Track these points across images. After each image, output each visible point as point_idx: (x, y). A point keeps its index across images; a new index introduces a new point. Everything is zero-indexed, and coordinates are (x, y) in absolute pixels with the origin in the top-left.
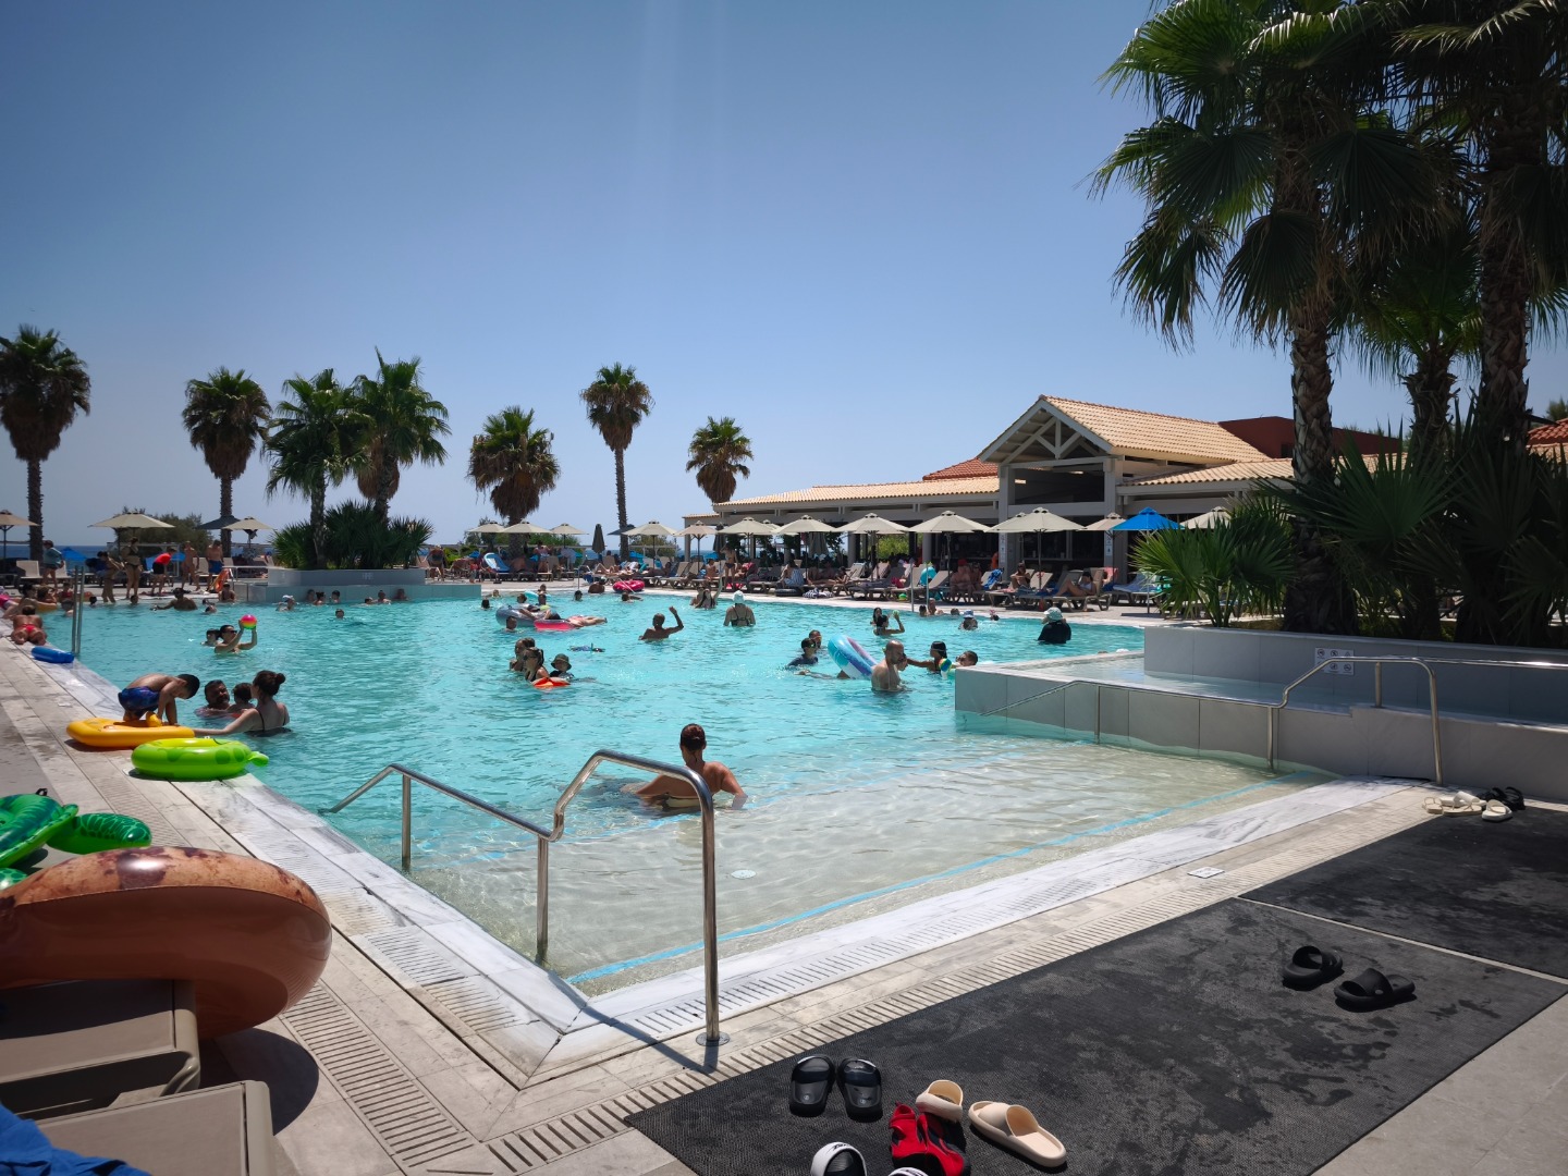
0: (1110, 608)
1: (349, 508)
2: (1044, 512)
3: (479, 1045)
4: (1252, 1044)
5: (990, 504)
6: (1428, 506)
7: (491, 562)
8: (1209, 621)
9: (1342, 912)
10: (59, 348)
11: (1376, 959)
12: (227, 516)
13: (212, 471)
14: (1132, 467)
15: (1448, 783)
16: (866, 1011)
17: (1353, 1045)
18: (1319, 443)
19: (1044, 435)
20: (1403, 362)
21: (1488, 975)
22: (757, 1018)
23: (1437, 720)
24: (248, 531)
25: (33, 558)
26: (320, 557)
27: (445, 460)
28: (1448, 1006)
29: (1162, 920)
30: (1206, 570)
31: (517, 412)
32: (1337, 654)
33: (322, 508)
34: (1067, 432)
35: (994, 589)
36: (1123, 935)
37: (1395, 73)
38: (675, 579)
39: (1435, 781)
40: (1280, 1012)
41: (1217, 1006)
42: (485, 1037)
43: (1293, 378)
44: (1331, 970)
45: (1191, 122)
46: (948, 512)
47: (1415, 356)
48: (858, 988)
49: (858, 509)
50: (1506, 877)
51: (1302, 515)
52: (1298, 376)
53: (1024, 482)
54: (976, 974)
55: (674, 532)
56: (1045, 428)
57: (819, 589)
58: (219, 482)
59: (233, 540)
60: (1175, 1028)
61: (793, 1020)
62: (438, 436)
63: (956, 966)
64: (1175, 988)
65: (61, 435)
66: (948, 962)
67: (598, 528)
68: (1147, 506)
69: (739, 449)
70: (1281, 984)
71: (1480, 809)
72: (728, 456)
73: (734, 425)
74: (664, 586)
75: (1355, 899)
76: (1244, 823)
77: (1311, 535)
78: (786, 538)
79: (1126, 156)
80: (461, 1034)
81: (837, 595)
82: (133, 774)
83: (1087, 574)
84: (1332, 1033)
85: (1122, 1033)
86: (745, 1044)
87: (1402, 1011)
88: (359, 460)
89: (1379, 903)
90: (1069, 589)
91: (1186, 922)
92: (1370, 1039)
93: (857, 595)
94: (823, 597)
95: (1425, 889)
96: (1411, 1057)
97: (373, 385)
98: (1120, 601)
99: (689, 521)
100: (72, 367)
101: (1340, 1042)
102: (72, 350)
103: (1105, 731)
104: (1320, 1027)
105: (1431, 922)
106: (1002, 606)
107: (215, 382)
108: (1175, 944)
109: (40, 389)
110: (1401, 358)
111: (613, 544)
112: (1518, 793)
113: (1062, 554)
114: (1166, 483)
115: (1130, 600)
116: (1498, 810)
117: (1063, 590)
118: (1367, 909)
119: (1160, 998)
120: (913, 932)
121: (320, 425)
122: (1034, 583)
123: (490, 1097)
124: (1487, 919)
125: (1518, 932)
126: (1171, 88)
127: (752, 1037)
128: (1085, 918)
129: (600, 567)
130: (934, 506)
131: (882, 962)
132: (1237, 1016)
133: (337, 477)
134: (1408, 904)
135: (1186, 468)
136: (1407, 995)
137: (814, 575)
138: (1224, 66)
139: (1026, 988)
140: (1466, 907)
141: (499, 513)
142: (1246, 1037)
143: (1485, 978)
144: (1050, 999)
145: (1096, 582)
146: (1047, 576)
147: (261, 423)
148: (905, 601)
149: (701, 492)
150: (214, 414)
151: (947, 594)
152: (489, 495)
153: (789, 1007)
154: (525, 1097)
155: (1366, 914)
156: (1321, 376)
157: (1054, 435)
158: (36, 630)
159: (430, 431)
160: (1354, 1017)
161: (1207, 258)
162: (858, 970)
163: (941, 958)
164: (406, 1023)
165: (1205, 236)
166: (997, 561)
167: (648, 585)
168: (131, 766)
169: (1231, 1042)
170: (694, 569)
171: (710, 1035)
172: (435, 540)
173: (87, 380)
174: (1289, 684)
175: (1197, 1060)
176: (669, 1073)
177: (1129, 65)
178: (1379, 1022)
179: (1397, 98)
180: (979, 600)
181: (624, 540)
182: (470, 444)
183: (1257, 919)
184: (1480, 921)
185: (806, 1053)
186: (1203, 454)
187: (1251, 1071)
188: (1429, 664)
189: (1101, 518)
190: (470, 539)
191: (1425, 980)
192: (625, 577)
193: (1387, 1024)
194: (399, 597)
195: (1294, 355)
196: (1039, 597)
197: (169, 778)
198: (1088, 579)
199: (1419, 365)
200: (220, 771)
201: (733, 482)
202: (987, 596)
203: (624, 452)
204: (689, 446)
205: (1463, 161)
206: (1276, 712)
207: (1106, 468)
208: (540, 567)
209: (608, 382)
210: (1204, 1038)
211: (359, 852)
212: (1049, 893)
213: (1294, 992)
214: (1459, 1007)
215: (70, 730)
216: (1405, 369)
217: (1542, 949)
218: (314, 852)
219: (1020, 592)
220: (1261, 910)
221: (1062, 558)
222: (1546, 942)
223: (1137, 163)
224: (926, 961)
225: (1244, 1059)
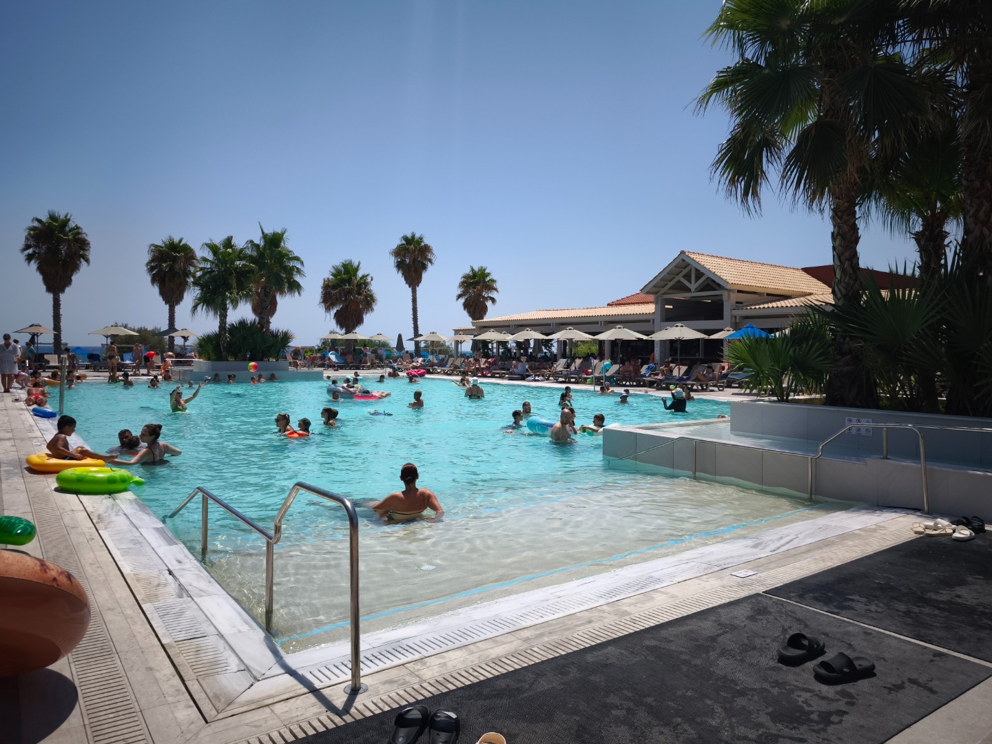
0: (725, 389)
1: (242, 323)
2: (682, 326)
3: (194, 687)
4: (743, 708)
5: (649, 321)
6: (924, 320)
7: (333, 357)
8: (775, 398)
9: (834, 606)
10: (72, 224)
11: (852, 643)
12: (172, 327)
13: (164, 300)
14: (742, 297)
15: (932, 513)
16: (471, 671)
17: (819, 712)
18: (850, 278)
19: (684, 276)
20: (913, 224)
21: (934, 658)
22: (393, 674)
23: (925, 469)
24: (183, 337)
25: (55, 354)
26: (224, 353)
27: (302, 292)
28: (899, 682)
29: (703, 609)
30: (773, 363)
31: (350, 263)
32: (861, 421)
33: (225, 323)
34: (699, 274)
35: (649, 376)
36: (671, 619)
37: (903, 26)
38: (446, 369)
39: (924, 510)
40: (770, 683)
41: (725, 677)
42: (201, 682)
43: (833, 234)
44: (815, 650)
45: (762, 63)
46: (619, 326)
47: (920, 219)
48: (472, 653)
49: (563, 324)
50: (962, 583)
51: (839, 327)
52: (836, 232)
53: (672, 307)
54: (558, 645)
55: (447, 338)
56: (685, 272)
57: (536, 376)
58: (167, 307)
59: (175, 343)
60: (689, 693)
61: (418, 676)
62: (297, 278)
63: (546, 639)
64: (698, 662)
65: (72, 278)
66: (541, 635)
67: (400, 336)
68: (749, 323)
69: (490, 286)
70: (777, 661)
71: (952, 531)
72: (483, 291)
73: (487, 271)
74: (438, 373)
75: (847, 597)
76: (781, 538)
77: (844, 339)
78: (518, 344)
79: (719, 86)
80: (185, 678)
81: (548, 379)
82: (57, 490)
83: (710, 367)
84: (806, 702)
85: (649, 696)
86: (377, 693)
87: (863, 685)
88: (248, 293)
89: (864, 600)
90: (697, 377)
91: (720, 610)
92: (833, 707)
93: (561, 379)
94: (538, 381)
95: (900, 590)
96: (861, 723)
97: (257, 246)
98: (733, 385)
99: (457, 332)
100: (80, 236)
101: (810, 709)
102: (79, 225)
103: (699, 471)
104: (798, 696)
105: (898, 615)
106: (654, 388)
107: (166, 245)
108: (708, 627)
109: (60, 250)
110: (911, 221)
111: (409, 346)
112: (981, 521)
113: (697, 354)
114: (764, 308)
115: (739, 383)
116: (964, 533)
117: (693, 378)
118: (853, 604)
119: (684, 668)
120: (525, 612)
121: (225, 271)
122: (675, 373)
123: (184, 728)
124: (942, 615)
125: (964, 626)
126: (750, 40)
127: (382, 689)
128: (648, 605)
129: (400, 361)
130: (611, 322)
131: (495, 634)
132: (737, 685)
133: (235, 304)
134: (885, 601)
135: (778, 298)
136: (869, 673)
137: (533, 366)
138: (785, 24)
139: (589, 658)
140: (928, 605)
141: (339, 327)
142: (741, 702)
143: (932, 661)
144: (604, 666)
145: (716, 373)
146: (684, 369)
147: (192, 269)
148: (591, 384)
149: (465, 313)
150: (164, 265)
151: (617, 380)
152: (333, 315)
153: (418, 666)
154: (208, 729)
155: (853, 608)
156: (852, 232)
157: (690, 277)
158: (41, 397)
159: (293, 274)
160: (825, 689)
161: (771, 153)
162: (477, 639)
163: (538, 632)
164: (151, 669)
165: (770, 138)
166: (653, 359)
167: (429, 372)
168: (56, 485)
169: (728, 706)
170: (458, 362)
171: (353, 686)
172: (294, 344)
173: (88, 244)
174: (823, 441)
175: (699, 720)
176: (315, 714)
177: (724, 26)
178: (844, 694)
179: (905, 42)
180: (640, 383)
181: (417, 344)
182: (321, 283)
183: (771, 610)
184: (936, 616)
185: (410, 704)
186: (790, 289)
187: (736, 731)
188: (919, 429)
189: (722, 330)
190: (323, 343)
191: (885, 661)
192: (414, 368)
193: (849, 695)
194: (272, 378)
195: (833, 218)
196: (678, 382)
197: (77, 493)
198: (710, 370)
199: (923, 225)
200: (109, 489)
201: (486, 307)
202: (644, 381)
203: (417, 288)
204: (458, 284)
205: (952, 85)
206: (814, 461)
207: (725, 298)
208: (363, 360)
209: (407, 244)
210: (709, 702)
211: (176, 544)
212: (629, 586)
213: (785, 668)
214: (907, 684)
215: (28, 461)
216: (914, 228)
217: (980, 639)
218: (147, 544)
219: (666, 379)
220: (777, 603)
221: (697, 357)
222: (983, 634)
223: (727, 92)
224: (526, 634)
225: (734, 720)
